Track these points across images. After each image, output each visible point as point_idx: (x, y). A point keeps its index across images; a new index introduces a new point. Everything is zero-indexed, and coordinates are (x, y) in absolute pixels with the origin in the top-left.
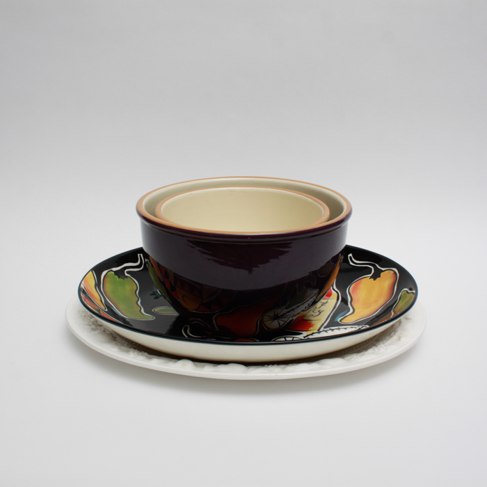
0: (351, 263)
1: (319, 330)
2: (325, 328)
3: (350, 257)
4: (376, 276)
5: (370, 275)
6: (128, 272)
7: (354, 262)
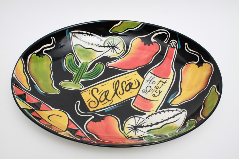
0: (186, 50)
1: (156, 111)
2: (160, 109)
3: (186, 45)
4: (200, 64)
5: (197, 62)
6: (45, 52)
7: (189, 50)
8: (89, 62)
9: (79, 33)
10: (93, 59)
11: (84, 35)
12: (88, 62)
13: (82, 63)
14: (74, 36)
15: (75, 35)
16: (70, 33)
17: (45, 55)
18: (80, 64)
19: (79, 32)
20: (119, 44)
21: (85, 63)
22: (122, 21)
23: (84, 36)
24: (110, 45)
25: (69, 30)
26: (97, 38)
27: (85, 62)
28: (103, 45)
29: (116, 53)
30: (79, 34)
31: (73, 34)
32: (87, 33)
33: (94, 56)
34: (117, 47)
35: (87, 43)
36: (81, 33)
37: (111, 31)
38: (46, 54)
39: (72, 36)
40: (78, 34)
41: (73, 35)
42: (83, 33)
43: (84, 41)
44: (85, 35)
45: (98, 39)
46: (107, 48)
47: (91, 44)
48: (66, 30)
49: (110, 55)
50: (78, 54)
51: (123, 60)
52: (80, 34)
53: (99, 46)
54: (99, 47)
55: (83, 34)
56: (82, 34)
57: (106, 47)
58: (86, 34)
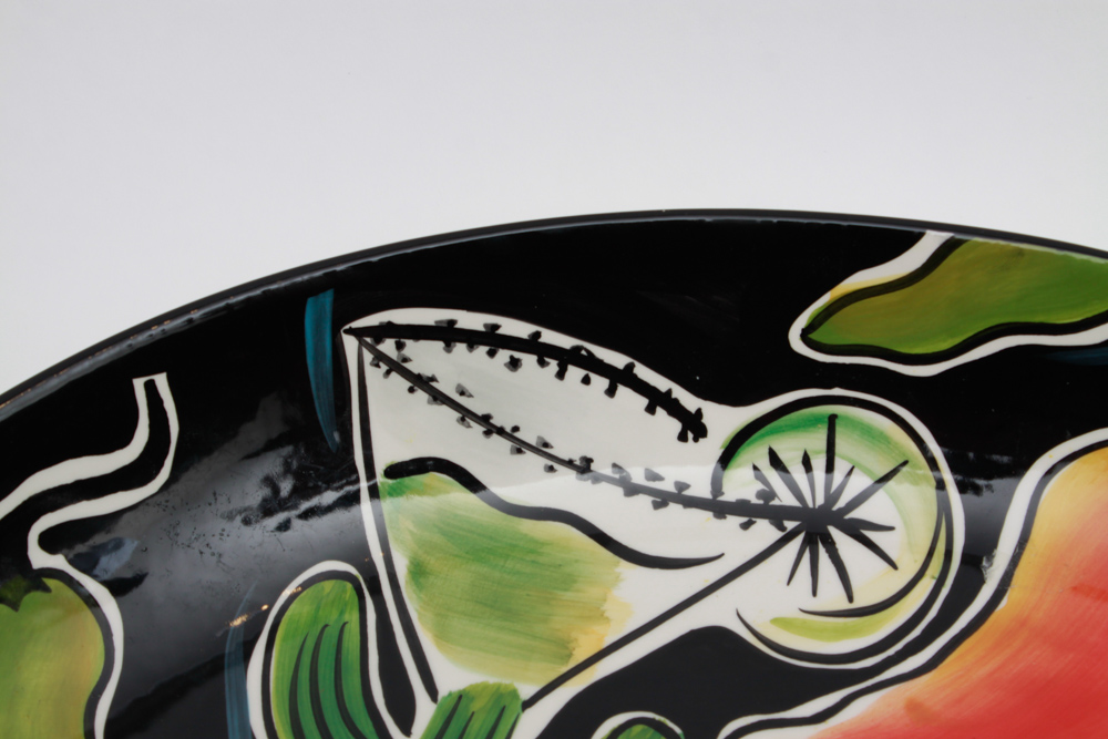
6: (50, 541)
8: (527, 691)
9: (448, 334)
10: (580, 656)
11: (504, 355)
12: (514, 694)
13: (443, 690)
14: (397, 367)
15: (406, 352)
16: (350, 332)
17: (51, 583)
18: (425, 711)
19: (452, 322)
20: (893, 497)
21: (476, 706)
22: (946, 235)
23: (507, 372)
24: (786, 498)
25: (335, 301)
26: (644, 402)
27: (484, 687)
28: (702, 489)
29: (844, 605)
30: (448, 348)
31: (379, 340)
32: (538, 335)
33: (597, 615)
34: (857, 531)
35: (529, 455)
36: (472, 339)
37: (814, 336)
38: (58, 562)
39: (370, 371)
40: (441, 344)
41: (380, 358)
42: (492, 340)
43: (496, 421)
44: (514, 364)
45: (651, 410)
46: (746, 526)
47: (570, 463)
48: (310, 302)
49: (776, 621)
50: (418, 571)
51: (913, 706)
52: (460, 348)
53: (662, 500)
54: (657, 506)
55: (492, 354)
56: (482, 350)
57: (742, 509)
58: (532, 345)
